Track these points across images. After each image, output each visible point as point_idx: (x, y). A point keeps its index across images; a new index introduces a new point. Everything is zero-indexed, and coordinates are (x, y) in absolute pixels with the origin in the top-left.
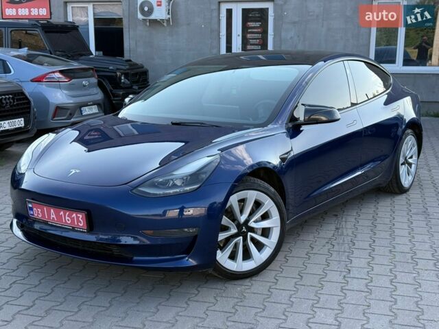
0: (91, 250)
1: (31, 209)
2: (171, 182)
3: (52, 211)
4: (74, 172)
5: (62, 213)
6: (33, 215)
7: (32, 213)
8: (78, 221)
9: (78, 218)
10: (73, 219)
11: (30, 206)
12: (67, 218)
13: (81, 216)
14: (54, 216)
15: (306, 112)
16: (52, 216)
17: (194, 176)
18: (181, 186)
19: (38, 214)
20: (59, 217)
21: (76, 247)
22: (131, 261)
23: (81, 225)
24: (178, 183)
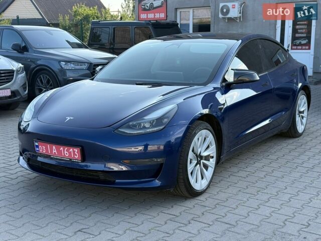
0: (83, 176)
1: (37, 146)
2: (142, 125)
3: (54, 147)
4: (69, 119)
5: (62, 149)
6: (38, 151)
7: (38, 149)
8: (75, 154)
9: (74, 152)
10: (70, 153)
11: (37, 144)
12: (66, 152)
13: (76, 150)
14: (56, 151)
15: (235, 74)
16: (54, 151)
17: (159, 120)
18: (148, 128)
19: (43, 150)
20: (59, 152)
21: (71, 174)
22: (114, 183)
23: (77, 157)
24: (147, 125)
